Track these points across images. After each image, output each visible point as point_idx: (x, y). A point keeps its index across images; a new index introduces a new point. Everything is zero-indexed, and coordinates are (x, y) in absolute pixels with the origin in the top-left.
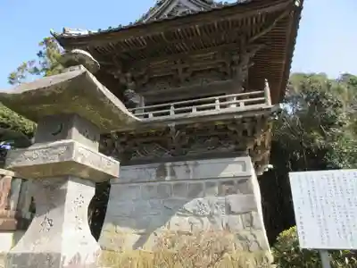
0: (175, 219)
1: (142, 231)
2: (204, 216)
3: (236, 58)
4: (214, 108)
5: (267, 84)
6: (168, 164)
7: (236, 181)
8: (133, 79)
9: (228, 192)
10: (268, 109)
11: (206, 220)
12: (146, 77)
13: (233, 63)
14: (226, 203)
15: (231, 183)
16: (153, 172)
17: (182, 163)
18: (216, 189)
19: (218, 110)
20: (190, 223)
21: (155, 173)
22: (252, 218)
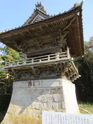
0: (34, 103)
1: (22, 107)
2: (45, 102)
3: (58, 38)
4: (47, 60)
5: (68, 49)
6: (32, 81)
7: (56, 89)
8: (21, 48)
9: (54, 93)
10: (68, 60)
11: (45, 104)
12: (27, 47)
13: (57, 40)
14: (53, 98)
15: (55, 89)
16: (27, 84)
17: (37, 81)
18: (49, 92)
19: (49, 61)
20: (39, 105)
21: (27, 85)
22: (62, 104)
